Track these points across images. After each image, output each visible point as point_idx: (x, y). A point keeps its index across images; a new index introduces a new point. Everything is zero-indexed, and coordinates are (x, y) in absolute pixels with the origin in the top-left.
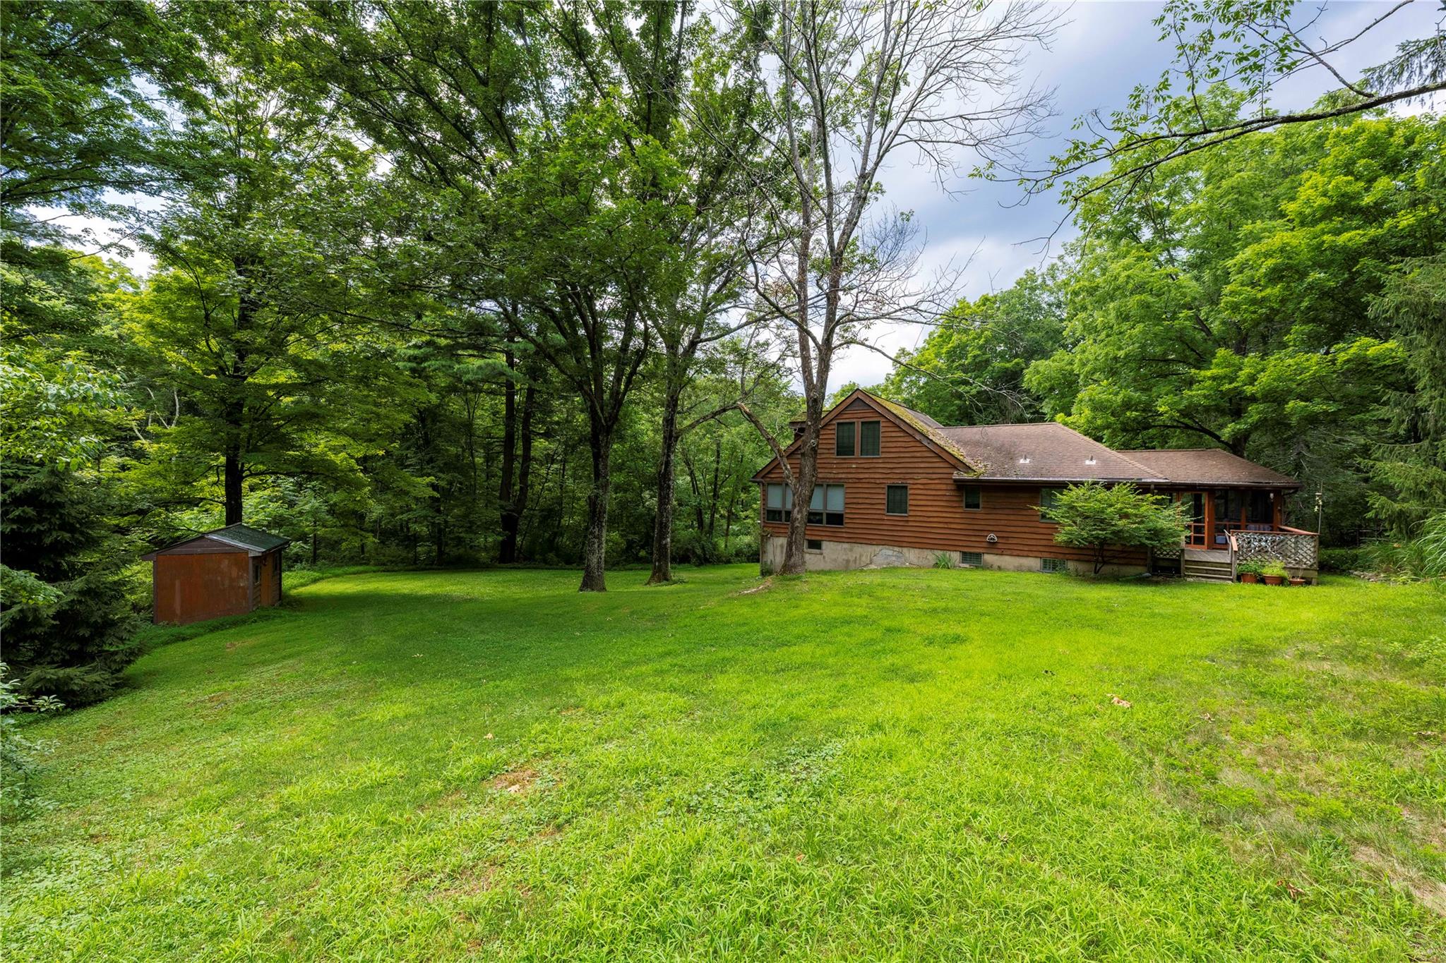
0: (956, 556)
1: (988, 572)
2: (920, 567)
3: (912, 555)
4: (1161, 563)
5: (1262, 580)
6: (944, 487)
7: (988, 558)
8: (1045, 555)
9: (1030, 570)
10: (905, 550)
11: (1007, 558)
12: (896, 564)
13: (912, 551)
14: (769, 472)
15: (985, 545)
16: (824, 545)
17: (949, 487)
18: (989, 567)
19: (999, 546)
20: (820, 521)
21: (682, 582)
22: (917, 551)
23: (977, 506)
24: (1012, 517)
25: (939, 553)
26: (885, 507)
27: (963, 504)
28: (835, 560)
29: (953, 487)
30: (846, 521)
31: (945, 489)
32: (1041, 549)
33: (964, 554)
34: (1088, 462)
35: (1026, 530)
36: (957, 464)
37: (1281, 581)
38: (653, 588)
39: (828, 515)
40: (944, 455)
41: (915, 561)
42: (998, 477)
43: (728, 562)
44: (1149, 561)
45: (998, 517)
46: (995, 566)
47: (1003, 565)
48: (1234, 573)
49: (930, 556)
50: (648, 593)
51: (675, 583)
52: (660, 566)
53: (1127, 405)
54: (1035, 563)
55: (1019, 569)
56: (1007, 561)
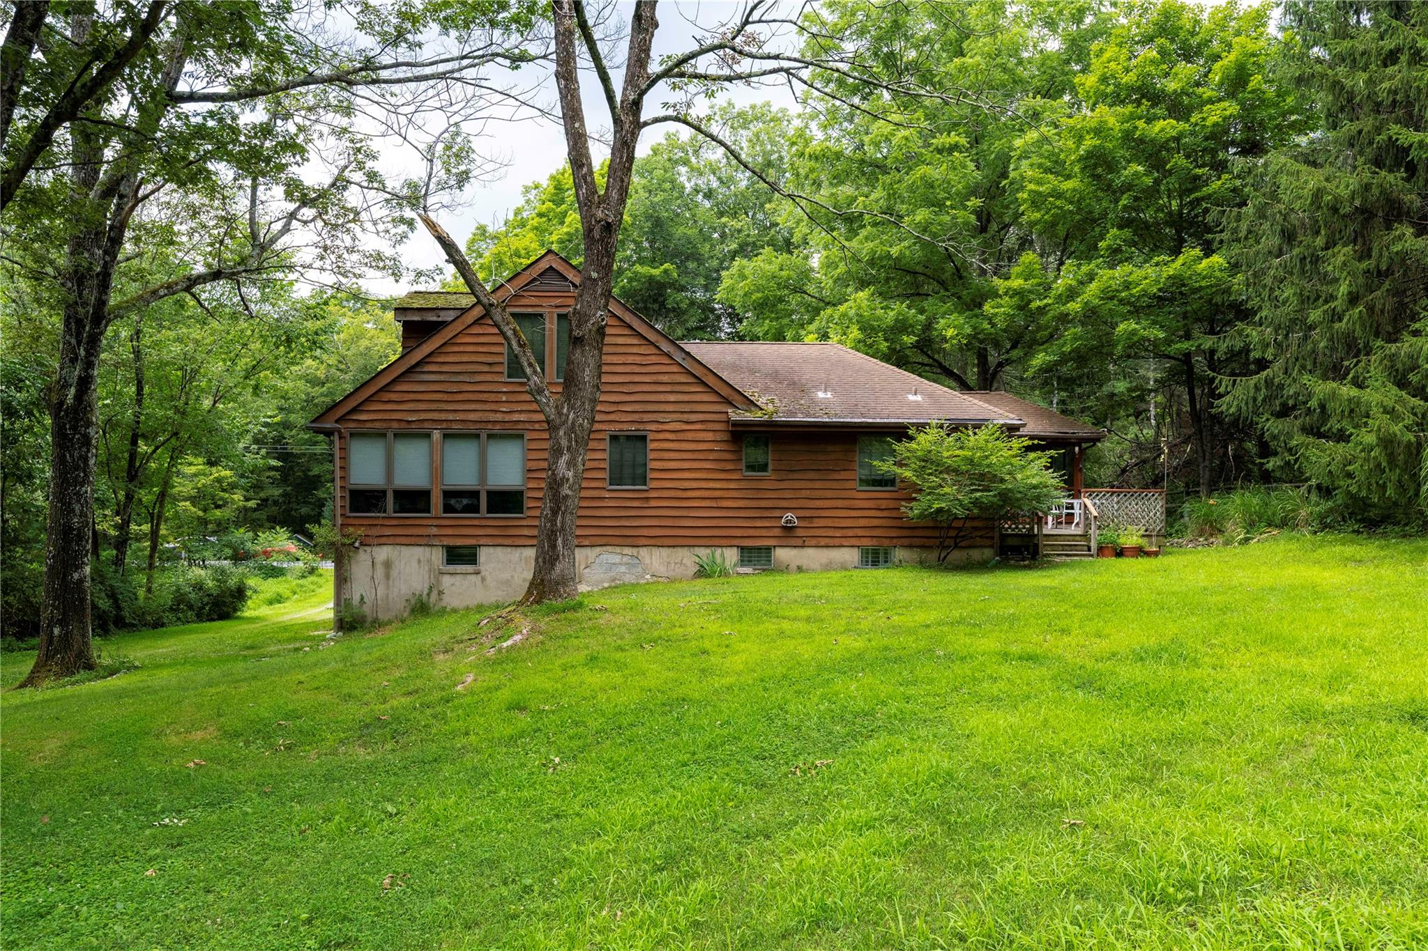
0: (732, 555)
1: (784, 577)
2: (672, 580)
3: (656, 560)
4: (1010, 542)
5: (1120, 553)
6: (710, 436)
7: (782, 554)
8: (866, 542)
9: (844, 567)
10: (644, 552)
11: (811, 552)
12: (629, 578)
13: (656, 551)
14: (355, 410)
15: (777, 532)
16: (484, 554)
17: (719, 437)
18: (784, 569)
19: (800, 532)
20: (474, 509)
21: (132, 668)
22: (665, 552)
23: (764, 468)
24: (818, 485)
25: (703, 552)
26: (606, 475)
27: (743, 465)
28: (507, 583)
29: (725, 437)
30: (528, 504)
31: (711, 439)
32: (860, 532)
33: (742, 548)
34: (911, 397)
35: (839, 503)
36: (731, 396)
37: (1139, 552)
38: (47, 691)
39: (490, 494)
40: (710, 380)
41: (662, 570)
42: (800, 418)
43: (158, 624)
44: (997, 540)
45: (797, 485)
46: (793, 566)
47: (804, 563)
48: (1093, 545)
49: (687, 559)
50: (32, 705)
51: (112, 672)
52: (66, 639)
53: (901, 326)
54: (851, 555)
55: (828, 567)
56: (810, 556)
